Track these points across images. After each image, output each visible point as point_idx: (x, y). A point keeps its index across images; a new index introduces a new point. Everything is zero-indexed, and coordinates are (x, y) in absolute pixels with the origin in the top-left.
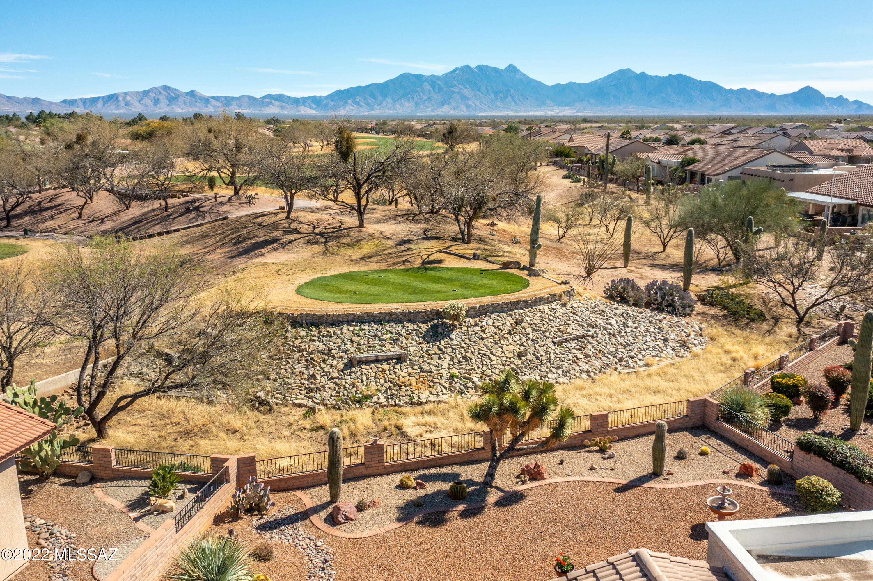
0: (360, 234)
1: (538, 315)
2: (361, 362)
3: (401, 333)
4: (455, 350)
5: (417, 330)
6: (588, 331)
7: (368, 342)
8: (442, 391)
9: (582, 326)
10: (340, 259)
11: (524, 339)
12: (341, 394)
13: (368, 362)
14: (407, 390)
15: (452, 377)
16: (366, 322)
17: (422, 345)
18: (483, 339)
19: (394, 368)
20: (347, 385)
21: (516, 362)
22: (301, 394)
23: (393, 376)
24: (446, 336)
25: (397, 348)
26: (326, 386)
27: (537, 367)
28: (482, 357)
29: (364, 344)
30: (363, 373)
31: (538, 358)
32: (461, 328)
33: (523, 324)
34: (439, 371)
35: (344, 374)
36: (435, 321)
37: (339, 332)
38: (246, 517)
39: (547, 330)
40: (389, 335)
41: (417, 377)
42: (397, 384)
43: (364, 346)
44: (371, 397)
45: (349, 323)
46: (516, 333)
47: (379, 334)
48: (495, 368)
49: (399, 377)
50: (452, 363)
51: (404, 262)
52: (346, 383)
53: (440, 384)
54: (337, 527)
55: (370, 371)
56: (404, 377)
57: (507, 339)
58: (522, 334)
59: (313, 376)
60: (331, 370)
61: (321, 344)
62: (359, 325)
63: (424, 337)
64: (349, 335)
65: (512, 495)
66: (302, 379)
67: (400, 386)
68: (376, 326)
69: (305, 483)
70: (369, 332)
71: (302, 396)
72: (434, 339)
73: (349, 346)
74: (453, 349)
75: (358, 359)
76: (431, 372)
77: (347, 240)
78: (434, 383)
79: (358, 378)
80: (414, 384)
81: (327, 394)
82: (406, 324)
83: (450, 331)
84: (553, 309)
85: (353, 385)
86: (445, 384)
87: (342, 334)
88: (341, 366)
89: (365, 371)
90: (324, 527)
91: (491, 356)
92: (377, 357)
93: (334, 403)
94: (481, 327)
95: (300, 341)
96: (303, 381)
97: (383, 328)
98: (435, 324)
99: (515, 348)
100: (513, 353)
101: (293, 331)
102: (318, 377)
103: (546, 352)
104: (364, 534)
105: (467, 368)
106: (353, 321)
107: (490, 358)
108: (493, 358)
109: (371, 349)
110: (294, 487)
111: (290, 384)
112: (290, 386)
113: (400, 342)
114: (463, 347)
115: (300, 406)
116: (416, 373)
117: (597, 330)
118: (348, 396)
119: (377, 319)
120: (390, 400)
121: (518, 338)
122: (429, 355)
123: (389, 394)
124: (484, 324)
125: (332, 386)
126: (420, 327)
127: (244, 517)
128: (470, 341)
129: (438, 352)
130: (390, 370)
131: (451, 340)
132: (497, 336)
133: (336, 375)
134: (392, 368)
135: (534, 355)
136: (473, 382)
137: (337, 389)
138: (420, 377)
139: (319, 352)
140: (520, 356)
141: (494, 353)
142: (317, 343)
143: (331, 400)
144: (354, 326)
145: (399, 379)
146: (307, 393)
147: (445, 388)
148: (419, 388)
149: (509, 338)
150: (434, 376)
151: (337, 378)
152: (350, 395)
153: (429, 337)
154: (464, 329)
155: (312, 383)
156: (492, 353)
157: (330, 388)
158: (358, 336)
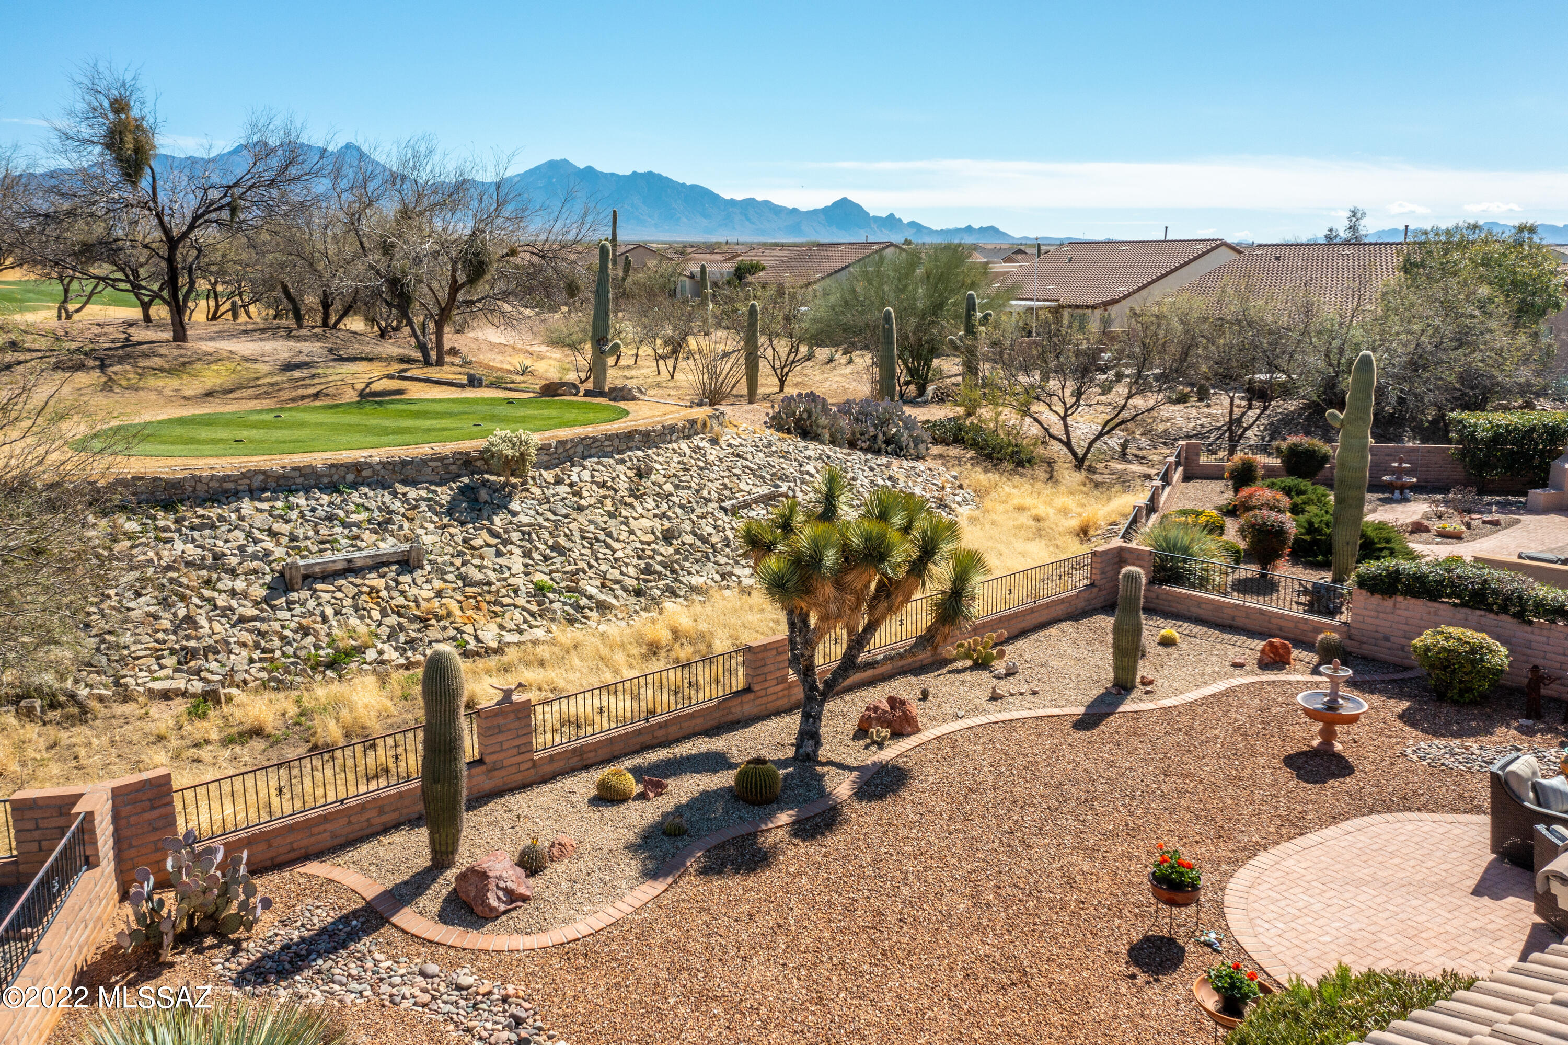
0: (183, 352)
1: (676, 460)
2: (310, 578)
3: (393, 507)
4: (529, 534)
5: (429, 500)
6: (777, 486)
7: (317, 533)
8: (525, 621)
9: (763, 477)
10: (155, 397)
11: (664, 506)
12: (278, 654)
13: (328, 576)
14: (445, 628)
15: (540, 589)
16: (297, 491)
17: (451, 530)
18: (580, 509)
19: (398, 583)
20: (287, 633)
21: (662, 550)
22: (162, 667)
23: (401, 601)
24: (499, 507)
25: (391, 541)
26: (232, 640)
27: (708, 558)
28: (592, 544)
29: (307, 538)
30: (323, 601)
31: (704, 540)
32: (527, 490)
33: (653, 477)
34: (505, 580)
35: (273, 607)
36: (466, 480)
37: (233, 516)
38: (184, 960)
39: (701, 487)
40: (364, 516)
41: (461, 598)
42: (416, 616)
43: (309, 543)
44: (360, 650)
45: (254, 494)
46: (645, 494)
47: (341, 513)
48: (627, 565)
49: (416, 601)
50: (531, 562)
51: (316, 396)
52: (283, 627)
53: (516, 607)
54: (490, 926)
55: (339, 595)
56: (428, 600)
57: (631, 505)
58: (658, 495)
59: (189, 619)
60: (234, 603)
61: (190, 546)
62: (282, 496)
63: (450, 513)
64: (260, 520)
65: (878, 772)
66: (157, 631)
67: (423, 620)
68: (325, 499)
69: (324, 839)
70: (313, 510)
71: (169, 672)
72: (474, 515)
73: (269, 545)
74: (523, 533)
75: (302, 571)
76: (489, 584)
77: (157, 361)
78: (503, 606)
79: (312, 614)
80: (458, 613)
81: (240, 658)
82: (400, 488)
83: (505, 497)
84: (699, 448)
85: (305, 631)
86: (528, 606)
87: (241, 518)
88: (258, 592)
89: (326, 597)
90: (452, 935)
91: (609, 540)
92: (350, 561)
93: (264, 675)
94: (571, 485)
95: (128, 543)
96: (160, 636)
97: (344, 500)
98: (466, 485)
99: (652, 524)
100: (653, 533)
101: (103, 523)
102: (203, 621)
103: (715, 527)
104: (581, 927)
105: (568, 568)
106: (265, 490)
107: (608, 546)
108: (616, 545)
109: (328, 546)
110: (292, 855)
111: (126, 647)
112: (126, 652)
113: (395, 527)
114: (545, 528)
115: (166, 695)
116: (454, 590)
117: (792, 485)
118: (295, 655)
119: (326, 480)
120: (409, 654)
121: (653, 504)
122: (473, 548)
123: (402, 639)
124: (575, 478)
125: (248, 638)
126: (435, 492)
127: (178, 959)
128: (555, 514)
129: (493, 541)
130: (387, 588)
131: (514, 514)
132: (608, 502)
133: (251, 612)
134: (393, 584)
135: (695, 535)
136: (590, 597)
137: (263, 643)
138: (467, 598)
139: (188, 564)
140: (668, 537)
141: (615, 536)
142: (179, 546)
143: (253, 671)
144: (269, 500)
145: (418, 606)
146: (179, 663)
147: (532, 615)
148: (472, 621)
149: (635, 504)
150: (498, 592)
151: (255, 619)
152: (302, 653)
153: (461, 513)
154: (536, 491)
155: (188, 637)
156: (609, 535)
157: (244, 645)
158: (287, 521)
